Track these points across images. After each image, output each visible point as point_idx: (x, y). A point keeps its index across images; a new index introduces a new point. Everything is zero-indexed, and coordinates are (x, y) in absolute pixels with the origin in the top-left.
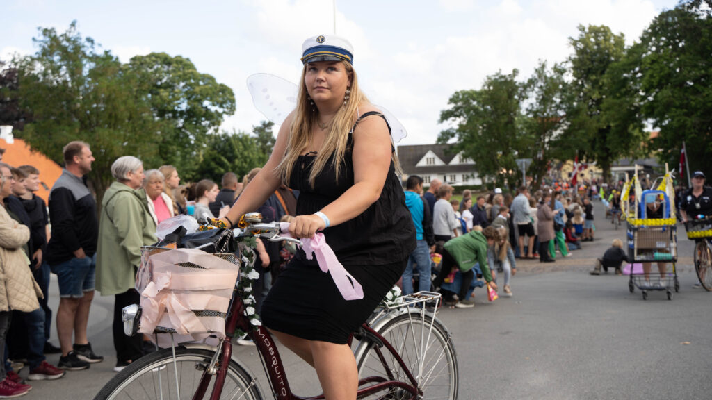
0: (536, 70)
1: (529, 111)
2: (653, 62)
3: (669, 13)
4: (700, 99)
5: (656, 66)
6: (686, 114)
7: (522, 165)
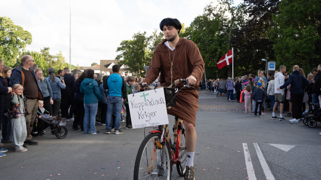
0: (153, 33)
1: (150, 48)
2: (195, 33)
3: (201, 17)
4: (210, 48)
5: (196, 35)
6: (205, 53)
7: (145, 68)
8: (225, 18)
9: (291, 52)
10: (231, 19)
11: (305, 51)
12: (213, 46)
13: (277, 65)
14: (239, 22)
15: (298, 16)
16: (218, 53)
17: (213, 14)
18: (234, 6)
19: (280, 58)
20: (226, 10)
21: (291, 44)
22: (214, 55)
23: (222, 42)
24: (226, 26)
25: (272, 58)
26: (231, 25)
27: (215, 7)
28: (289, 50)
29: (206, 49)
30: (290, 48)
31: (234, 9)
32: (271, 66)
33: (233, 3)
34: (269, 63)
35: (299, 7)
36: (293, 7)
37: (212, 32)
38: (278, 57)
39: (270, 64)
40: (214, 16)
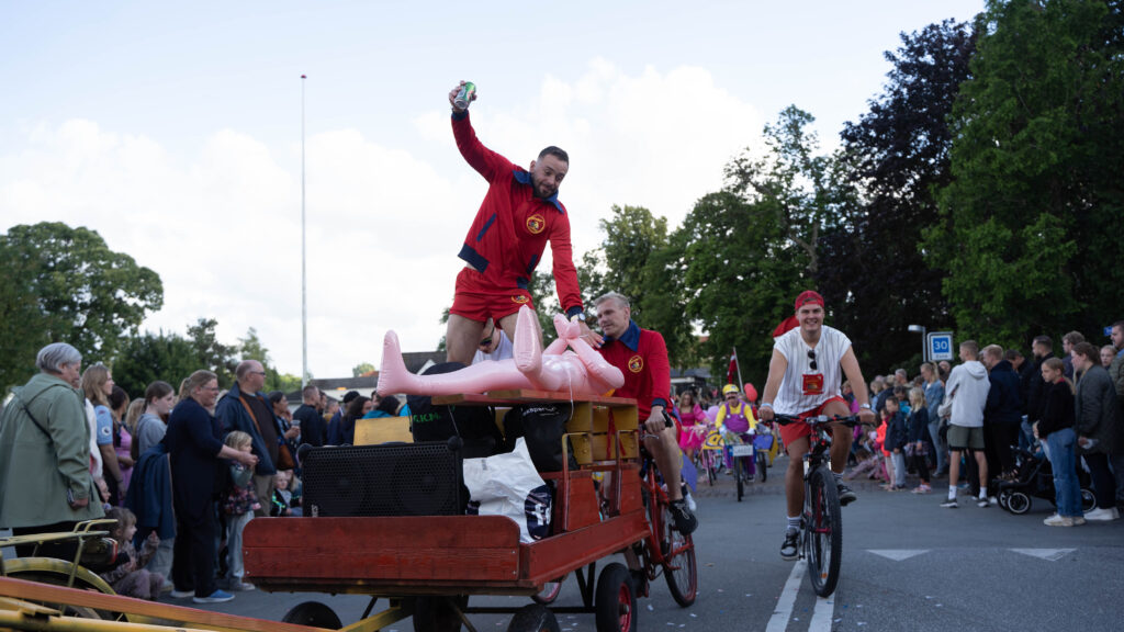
2: (698, 251)
4: (751, 296)
5: (701, 257)
6: (737, 313)
8: (794, 195)
9: (1000, 297)
10: (814, 197)
11: (1039, 292)
12: (762, 291)
14: (843, 204)
15: (1009, 186)
17: (756, 185)
18: (820, 154)
19: (968, 320)
20: (797, 170)
21: (994, 273)
22: (767, 318)
23: (792, 273)
24: (798, 222)
25: (949, 324)
26: (817, 219)
27: (760, 160)
28: (992, 293)
29: (738, 301)
30: (993, 286)
31: (822, 164)
32: (939, 346)
33: (817, 144)
34: (931, 338)
35: (1010, 161)
36: (989, 160)
38: (962, 318)
39: (935, 340)
40: (757, 193)
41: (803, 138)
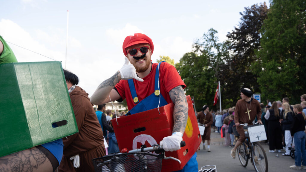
2: (184, 69)
3: (189, 53)
4: (198, 82)
6: (194, 87)
8: (211, 54)
9: (275, 84)
10: (217, 54)
11: (287, 82)
12: (202, 80)
13: (262, 96)
14: (225, 57)
15: (278, 50)
16: (206, 87)
17: (201, 50)
18: (219, 43)
19: (264, 90)
20: (212, 47)
21: (274, 76)
22: (203, 88)
23: (210, 76)
24: (214, 61)
25: (257, 91)
26: (218, 61)
27: (202, 43)
28: (272, 82)
29: (195, 83)
30: (273, 80)
31: (219, 45)
33: (218, 39)
35: (279, 42)
36: (272, 42)
37: (200, 67)
38: (262, 90)
39: (255, 96)
40: (201, 53)
41: (214, 37)
